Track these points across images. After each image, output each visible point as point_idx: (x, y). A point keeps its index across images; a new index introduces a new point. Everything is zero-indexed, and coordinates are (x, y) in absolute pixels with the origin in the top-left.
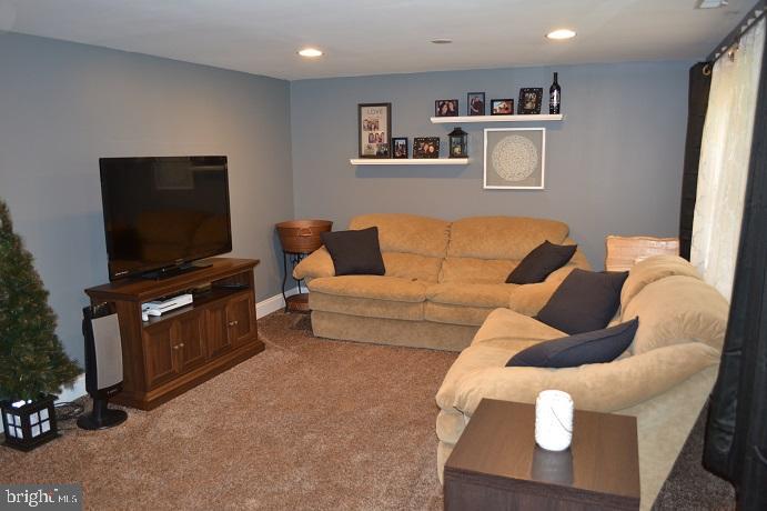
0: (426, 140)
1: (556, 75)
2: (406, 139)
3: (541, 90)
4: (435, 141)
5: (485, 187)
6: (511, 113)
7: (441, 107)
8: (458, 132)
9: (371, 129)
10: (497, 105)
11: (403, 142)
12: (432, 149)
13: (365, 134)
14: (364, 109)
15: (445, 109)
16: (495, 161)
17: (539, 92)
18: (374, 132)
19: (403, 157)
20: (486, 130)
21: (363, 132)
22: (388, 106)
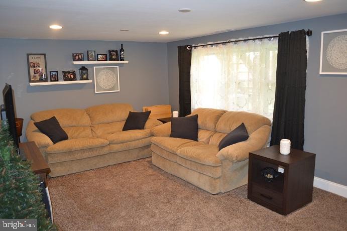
0: (69, 72)
1: (122, 45)
2: (57, 72)
3: (117, 51)
4: (73, 73)
5: (96, 92)
6: (106, 60)
7: (75, 56)
8: (83, 68)
9: (35, 67)
10: (100, 57)
11: (56, 73)
12: (72, 76)
13: (32, 70)
14: (30, 56)
15: (77, 58)
16: (99, 81)
17: (116, 51)
18: (37, 69)
19: (55, 81)
20: (94, 67)
21: (31, 69)
22: (44, 55)
